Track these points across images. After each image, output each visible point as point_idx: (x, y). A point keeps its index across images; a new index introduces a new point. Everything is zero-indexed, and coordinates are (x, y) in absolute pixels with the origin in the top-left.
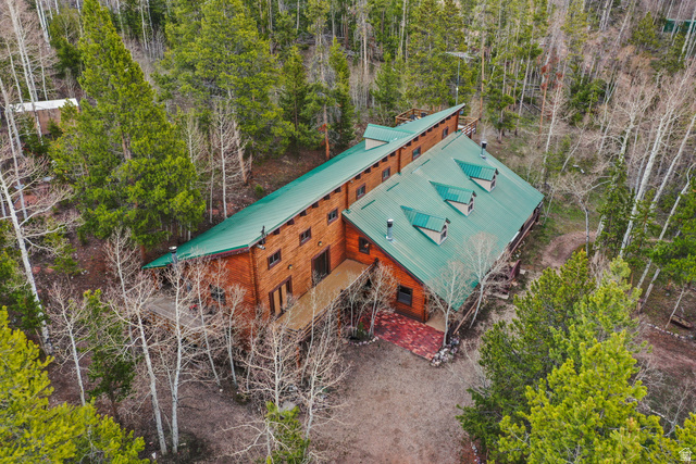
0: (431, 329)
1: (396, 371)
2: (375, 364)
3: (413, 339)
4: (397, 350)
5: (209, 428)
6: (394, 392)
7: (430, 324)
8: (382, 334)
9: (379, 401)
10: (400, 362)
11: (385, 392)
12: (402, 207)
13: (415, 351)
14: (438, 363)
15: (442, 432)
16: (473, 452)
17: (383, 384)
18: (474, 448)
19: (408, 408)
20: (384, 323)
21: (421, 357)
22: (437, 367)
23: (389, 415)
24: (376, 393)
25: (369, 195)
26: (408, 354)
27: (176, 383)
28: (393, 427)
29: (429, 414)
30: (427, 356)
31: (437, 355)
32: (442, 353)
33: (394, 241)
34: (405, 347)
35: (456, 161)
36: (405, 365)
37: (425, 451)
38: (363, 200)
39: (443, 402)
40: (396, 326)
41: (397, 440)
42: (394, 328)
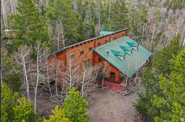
0: (121, 86)
1: (111, 96)
2: (104, 94)
3: (116, 88)
4: (111, 91)
5: (47, 111)
6: (110, 102)
7: (121, 84)
8: (106, 87)
9: (105, 104)
10: (112, 94)
11: (107, 102)
12: (111, 50)
13: (116, 91)
14: (124, 94)
15: (127, 113)
16: (139, 119)
17: (107, 100)
18: (139, 118)
19: (115, 106)
20: (106, 84)
21: (118, 93)
22: (124, 96)
23: (109, 108)
24: (104, 102)
25: (101, 46)
26: (114, 92)
27: (36, 89)
28: (110, 112)
29: (123, 108)
30: (121, 92)
31: (124, 92)
32: (125, 92)
33: (109, 58)
34: (113, 90)
35: (126, 42)
36: (114, 95)
37: (122, 119)
38: (100, 47)
39: (127, 105)
40: (110, 85)
41: (112, 115)
42: (109, 85)
